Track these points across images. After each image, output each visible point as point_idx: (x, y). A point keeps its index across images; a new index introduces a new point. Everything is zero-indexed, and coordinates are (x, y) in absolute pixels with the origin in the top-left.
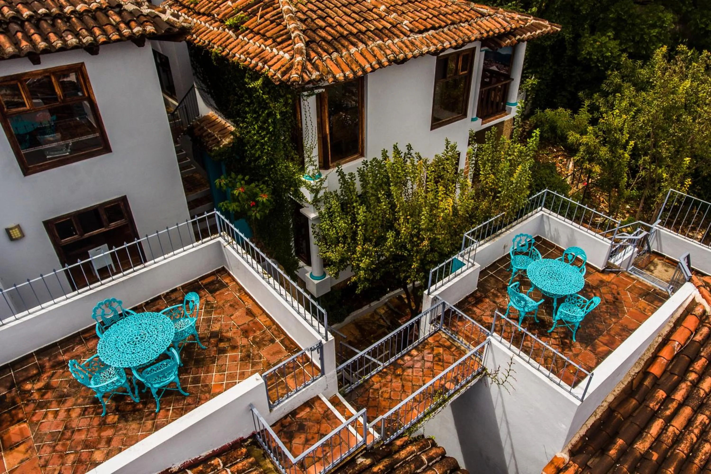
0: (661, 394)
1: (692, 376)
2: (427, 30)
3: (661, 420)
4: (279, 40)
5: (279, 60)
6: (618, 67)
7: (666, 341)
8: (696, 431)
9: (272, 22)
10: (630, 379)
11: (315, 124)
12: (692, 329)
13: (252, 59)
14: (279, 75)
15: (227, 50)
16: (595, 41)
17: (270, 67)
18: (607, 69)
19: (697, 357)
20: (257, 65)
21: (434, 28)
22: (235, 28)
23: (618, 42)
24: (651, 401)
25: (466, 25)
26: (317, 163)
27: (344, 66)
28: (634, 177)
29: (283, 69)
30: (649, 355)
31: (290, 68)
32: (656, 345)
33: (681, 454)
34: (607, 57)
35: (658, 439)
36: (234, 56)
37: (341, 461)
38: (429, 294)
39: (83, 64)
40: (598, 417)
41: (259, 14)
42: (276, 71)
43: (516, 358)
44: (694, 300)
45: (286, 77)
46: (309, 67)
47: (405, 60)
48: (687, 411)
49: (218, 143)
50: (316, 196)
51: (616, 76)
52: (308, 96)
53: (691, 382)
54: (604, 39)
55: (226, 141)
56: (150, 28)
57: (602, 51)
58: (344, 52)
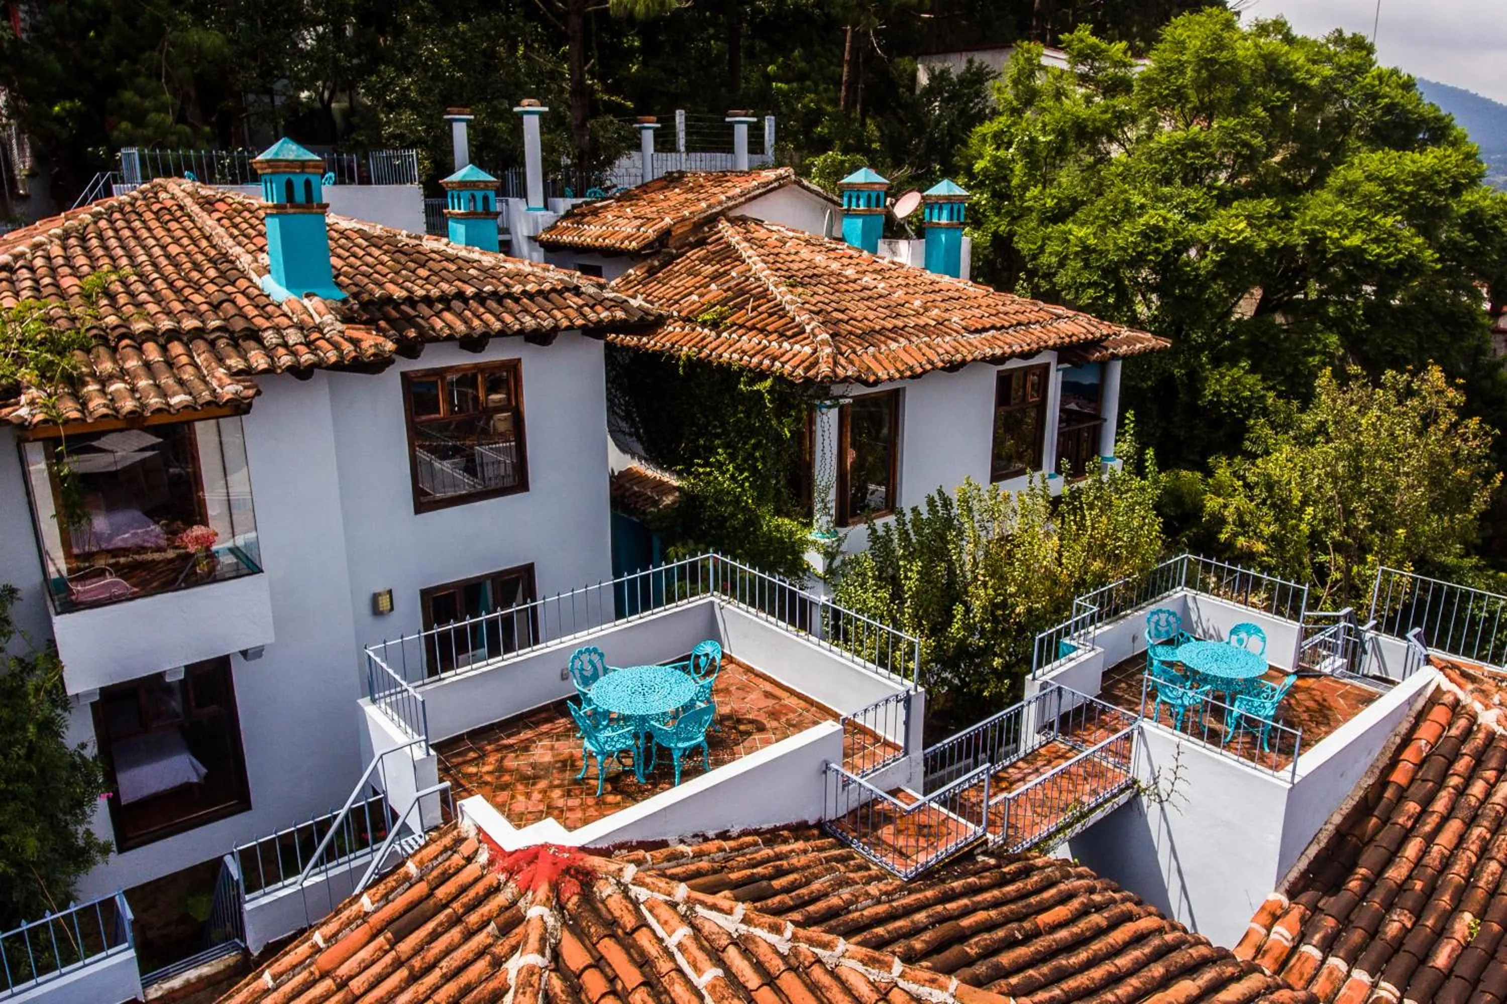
0: (1412, 807)
1: (1454, 781)
2: (985, 330)
3: (1419, 839)
4: (789, 333)
5: (795, 356)
6: (1265, 412)
7: (1407, 740)
8: (1474, 847)
9: (771, 315)
10: (1361, 793)
11: (835, 451)
12: (1444, 721)
13: (751, 357)
14: (800, 371)
15: (706, 351)
16: (1222, 376)
17: (783, 364)
18: (1248, 417)
19: (1457, 755)
20: (761, 363)
21: (993, 327)
22: (714, 325)
23: (1258, 376)
24: (1399, 816)
25: (1037, 326)
26: (833, 512)
27: (886, 363)
28: (1323, 584)
29: (807, 364)
30: (1385, 760)
31: (816, 363)
32: (1394, 748)
33: (1457, 878)
34: (1245, 399)
35: (1418, 863)
36: (721, 356)
37: (957, 851)
38: (1034, 679)
39: (519, 360)
40: (1322, 845)
41: (749, 307)
42: (795, 368)
43: (1183, 742)
44: (1438, 688)
45: (812, 373)
46: (842, 361)
47: (963, 363)
48: (1455, 825)
49: (656, 503)
50: (830, 564)
51: (1263, 426)
52: (830, 407)
53: (1454, 788)
54: (1236, 372)
55: (668, 500)
56: (620, 314)
57: (1235, 390)
58: (883, 348)
